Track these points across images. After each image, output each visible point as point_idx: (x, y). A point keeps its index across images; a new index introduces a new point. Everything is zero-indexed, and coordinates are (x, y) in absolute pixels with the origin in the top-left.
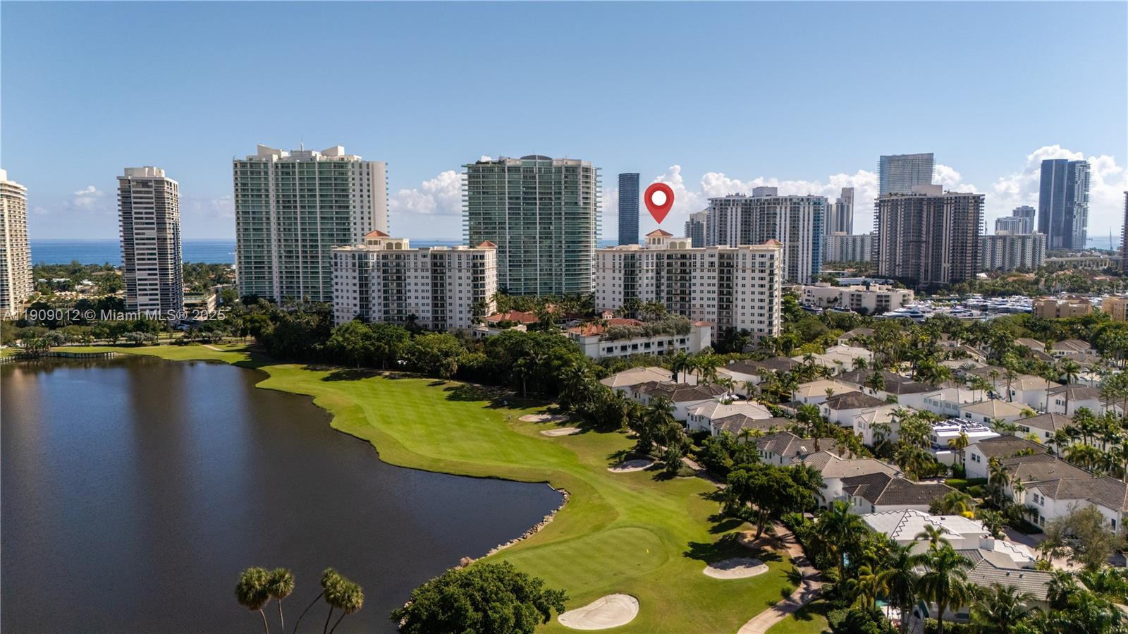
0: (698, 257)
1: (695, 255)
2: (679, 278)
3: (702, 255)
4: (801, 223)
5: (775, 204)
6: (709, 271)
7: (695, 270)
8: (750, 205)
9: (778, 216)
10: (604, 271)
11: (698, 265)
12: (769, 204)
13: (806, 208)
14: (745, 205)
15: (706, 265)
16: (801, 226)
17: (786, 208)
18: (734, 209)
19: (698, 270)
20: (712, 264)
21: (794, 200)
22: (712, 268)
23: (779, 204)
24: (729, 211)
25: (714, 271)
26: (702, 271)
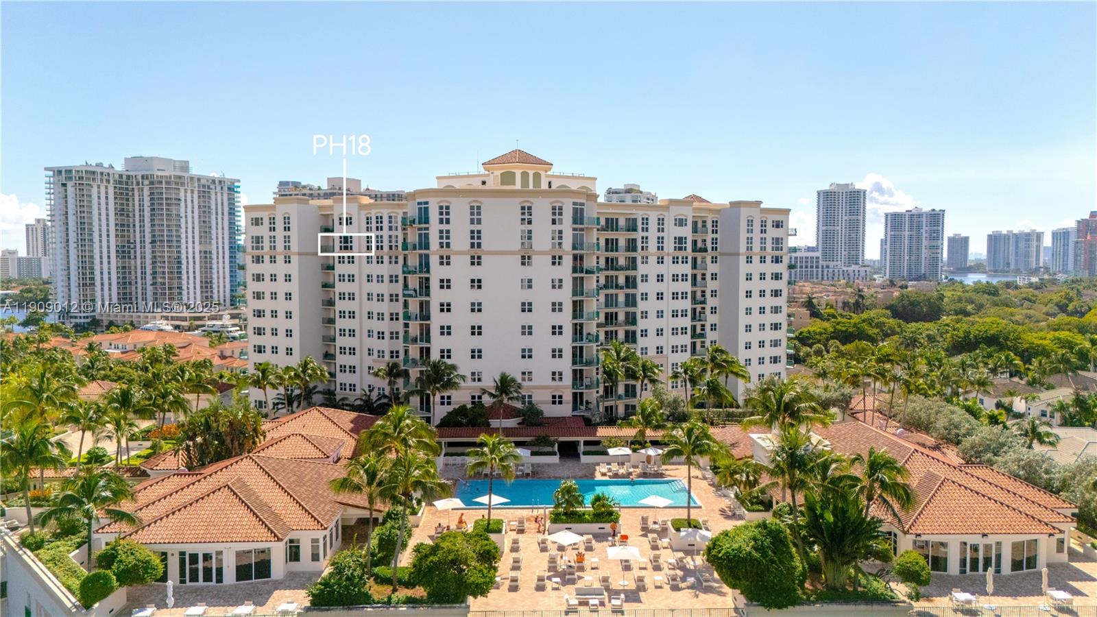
0: (653, 225)
1: (645, 221)
2: (602, 281)
3: (661, 221)
4: (213, 217)
5: (177, 183)
6: (675, 261)
7: (645, 260)
8: (127, 183)
9: (182, 204)
10: (476, 261)
11: (653, 245)
12: (167, 183)
13: (219, 195)
14: (120, 183)
15: (669, 246)
16: (214, 222)
17: (192, 192)
18: (103, 190)
19: (653, 260)
20: (680, 241)
21: (203, 182)
22: (680, 254)
23: (183, 184)
24: (95, 190)
25: (685, 261)
26: (661, 261)
